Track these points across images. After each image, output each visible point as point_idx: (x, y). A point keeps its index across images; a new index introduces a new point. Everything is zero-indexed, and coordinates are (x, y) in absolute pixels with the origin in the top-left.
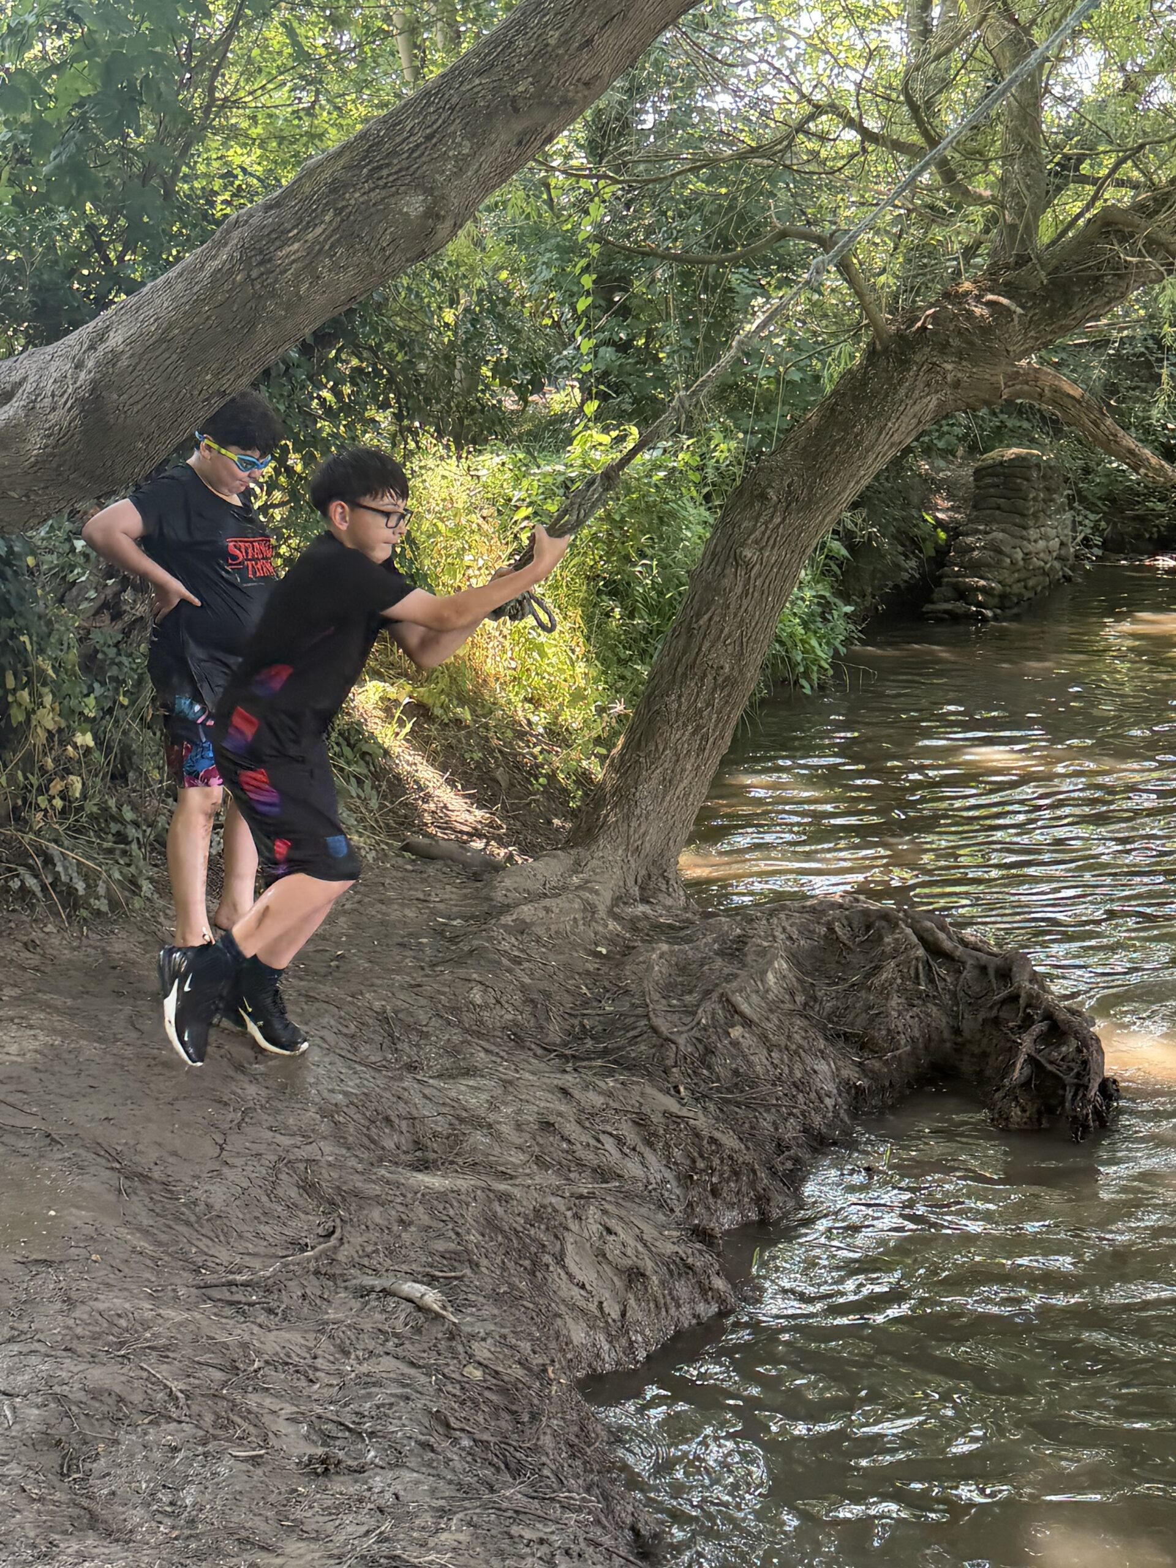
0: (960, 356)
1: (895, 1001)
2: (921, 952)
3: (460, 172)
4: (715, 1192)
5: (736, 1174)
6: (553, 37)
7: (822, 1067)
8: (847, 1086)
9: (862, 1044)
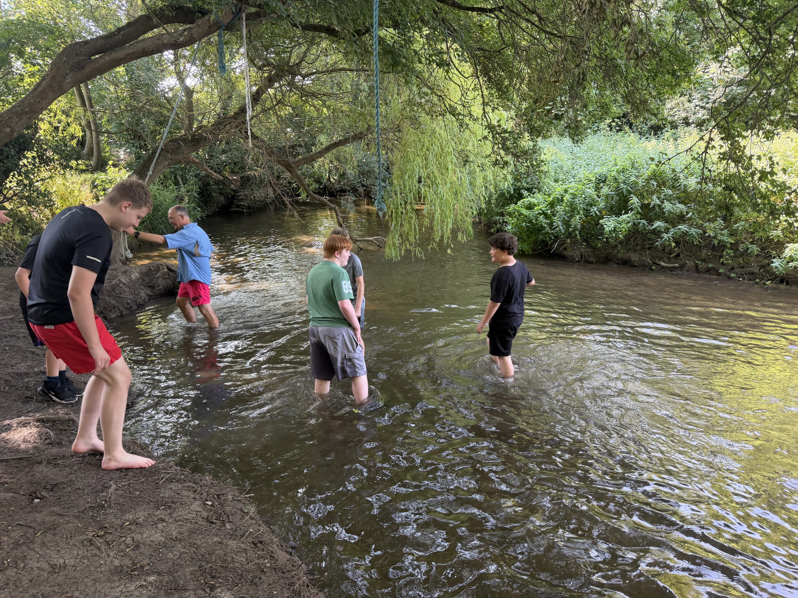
0: (171, 153)
1: (161, 279)
2: (166, 270)
3: (17, 124)
4: (110, 311)
5: (115, 308)
6: (32, 101)
7: (142, 291)
8: (148, 295)
9: (152, 287)
